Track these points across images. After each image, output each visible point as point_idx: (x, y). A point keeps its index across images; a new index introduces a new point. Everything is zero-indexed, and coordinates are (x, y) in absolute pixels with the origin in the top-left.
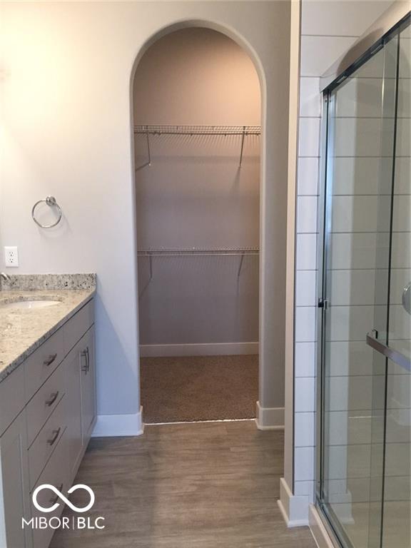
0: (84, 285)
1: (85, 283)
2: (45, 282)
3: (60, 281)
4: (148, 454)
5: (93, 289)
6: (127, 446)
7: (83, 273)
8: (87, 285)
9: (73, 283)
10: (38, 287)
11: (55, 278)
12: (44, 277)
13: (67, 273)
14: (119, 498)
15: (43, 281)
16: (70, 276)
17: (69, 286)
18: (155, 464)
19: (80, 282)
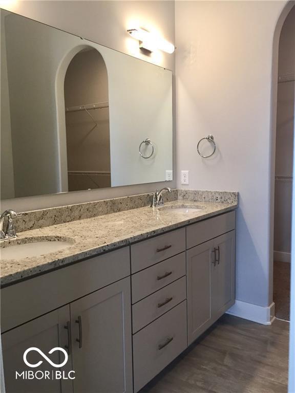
0: (229, 200)
1: (229, 198)
2: (203, 196)
3: (213, 196)
4: (265, 342)
5: (235, 204)
6: (253, 330)
7: (229, 191)
8: (231, 200)
9: (221, 198)
10: (199, 199)
11: (210, 193)
12: (203, 192)
13: (218, 191)
14: (226, 366)
15: (202, 195)
16: (219, 193)
17: (219, 200)
18: (267, 352)
19: (226, 198)
